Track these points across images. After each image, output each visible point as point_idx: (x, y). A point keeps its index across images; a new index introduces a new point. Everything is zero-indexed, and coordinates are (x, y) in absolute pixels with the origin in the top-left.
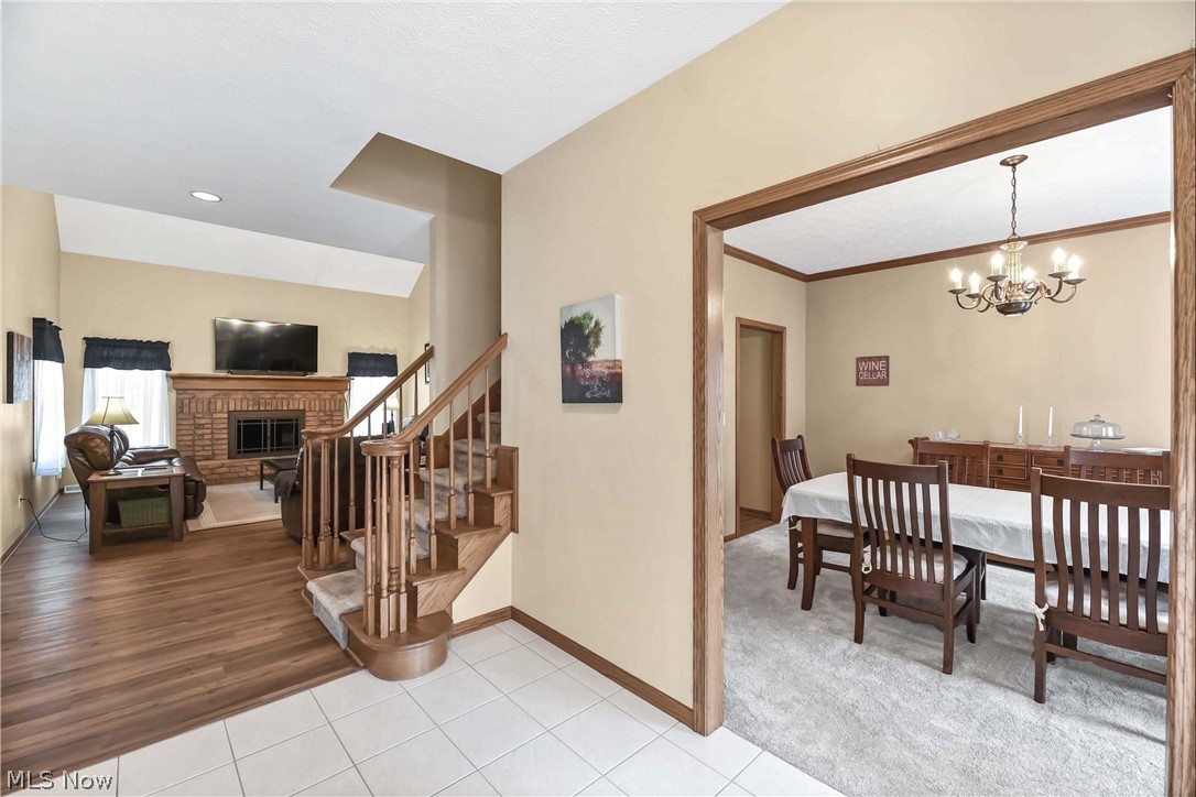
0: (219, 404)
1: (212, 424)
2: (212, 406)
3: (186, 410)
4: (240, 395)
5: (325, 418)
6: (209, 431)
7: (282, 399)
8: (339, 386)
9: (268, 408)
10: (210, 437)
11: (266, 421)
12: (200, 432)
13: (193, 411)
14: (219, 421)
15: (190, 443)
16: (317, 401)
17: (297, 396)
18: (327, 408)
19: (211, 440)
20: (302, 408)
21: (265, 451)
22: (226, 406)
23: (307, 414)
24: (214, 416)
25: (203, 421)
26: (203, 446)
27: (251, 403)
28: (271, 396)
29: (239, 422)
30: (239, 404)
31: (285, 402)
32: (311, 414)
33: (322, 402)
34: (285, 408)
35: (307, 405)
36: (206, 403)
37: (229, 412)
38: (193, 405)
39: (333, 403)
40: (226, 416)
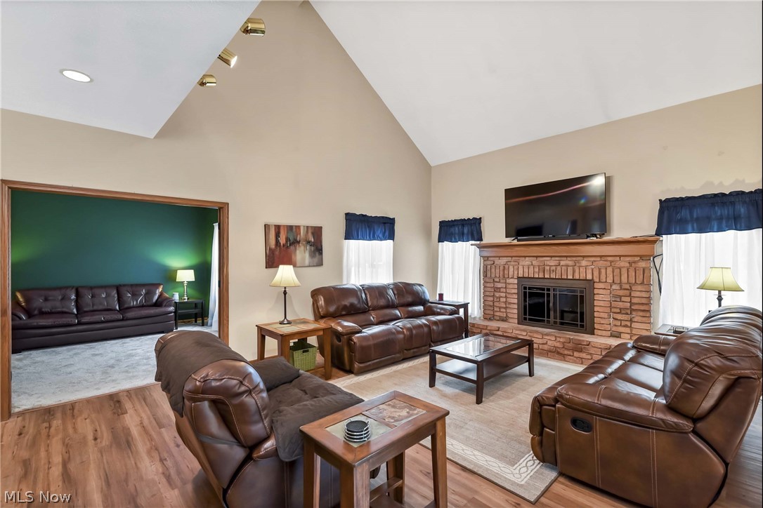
0: (511, 269)
1: (506, 288)
2: (506, 272)
3: (489, 275)
4: (527, 262)
5: (621, 292)
6: (503, 295)
7: (567, 266)
8: (645, 250)
9: (553, 276)
10: (504, 300)
11: (548, 290)
12: (497, 294)
13: (493, 276)
14: (511, 286)
15: (491, 304)
16: (610, 270)
17: (584, 263)
18: (624, 279)
19: (506, 302)
20: (589, 277)
21: (548, 322)
22: (516, 273)
23: (596, 285)
24: (508, 281)
25: (499, 285)
26: (500, 308)
27: (537, 270)
28: (556, 263)
29: (525, 288)
30: (526, 270)
31: (570, 269)
32: (601, 286)
33: (617, 271)
34: (570, 277)
35: (596, 273)
36: (501, 268)
37: (518, 278)
38: (493, 270)
39: (632, 273)
40: (516, 281)
